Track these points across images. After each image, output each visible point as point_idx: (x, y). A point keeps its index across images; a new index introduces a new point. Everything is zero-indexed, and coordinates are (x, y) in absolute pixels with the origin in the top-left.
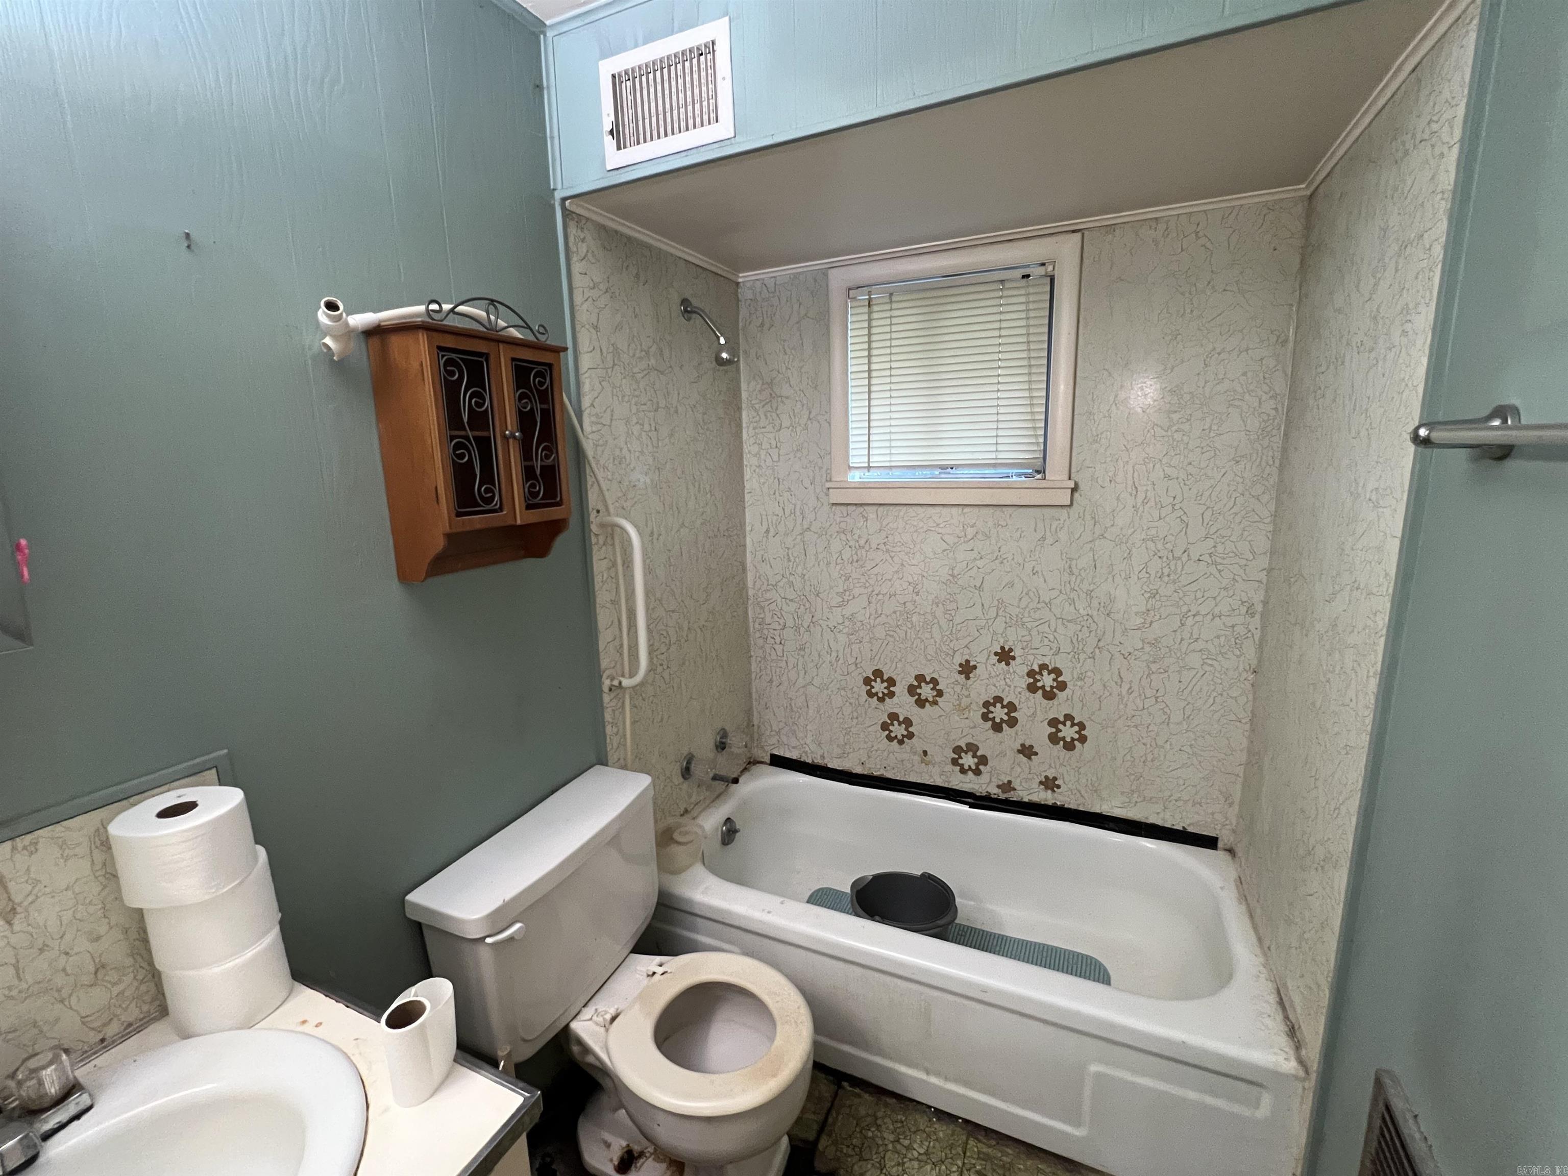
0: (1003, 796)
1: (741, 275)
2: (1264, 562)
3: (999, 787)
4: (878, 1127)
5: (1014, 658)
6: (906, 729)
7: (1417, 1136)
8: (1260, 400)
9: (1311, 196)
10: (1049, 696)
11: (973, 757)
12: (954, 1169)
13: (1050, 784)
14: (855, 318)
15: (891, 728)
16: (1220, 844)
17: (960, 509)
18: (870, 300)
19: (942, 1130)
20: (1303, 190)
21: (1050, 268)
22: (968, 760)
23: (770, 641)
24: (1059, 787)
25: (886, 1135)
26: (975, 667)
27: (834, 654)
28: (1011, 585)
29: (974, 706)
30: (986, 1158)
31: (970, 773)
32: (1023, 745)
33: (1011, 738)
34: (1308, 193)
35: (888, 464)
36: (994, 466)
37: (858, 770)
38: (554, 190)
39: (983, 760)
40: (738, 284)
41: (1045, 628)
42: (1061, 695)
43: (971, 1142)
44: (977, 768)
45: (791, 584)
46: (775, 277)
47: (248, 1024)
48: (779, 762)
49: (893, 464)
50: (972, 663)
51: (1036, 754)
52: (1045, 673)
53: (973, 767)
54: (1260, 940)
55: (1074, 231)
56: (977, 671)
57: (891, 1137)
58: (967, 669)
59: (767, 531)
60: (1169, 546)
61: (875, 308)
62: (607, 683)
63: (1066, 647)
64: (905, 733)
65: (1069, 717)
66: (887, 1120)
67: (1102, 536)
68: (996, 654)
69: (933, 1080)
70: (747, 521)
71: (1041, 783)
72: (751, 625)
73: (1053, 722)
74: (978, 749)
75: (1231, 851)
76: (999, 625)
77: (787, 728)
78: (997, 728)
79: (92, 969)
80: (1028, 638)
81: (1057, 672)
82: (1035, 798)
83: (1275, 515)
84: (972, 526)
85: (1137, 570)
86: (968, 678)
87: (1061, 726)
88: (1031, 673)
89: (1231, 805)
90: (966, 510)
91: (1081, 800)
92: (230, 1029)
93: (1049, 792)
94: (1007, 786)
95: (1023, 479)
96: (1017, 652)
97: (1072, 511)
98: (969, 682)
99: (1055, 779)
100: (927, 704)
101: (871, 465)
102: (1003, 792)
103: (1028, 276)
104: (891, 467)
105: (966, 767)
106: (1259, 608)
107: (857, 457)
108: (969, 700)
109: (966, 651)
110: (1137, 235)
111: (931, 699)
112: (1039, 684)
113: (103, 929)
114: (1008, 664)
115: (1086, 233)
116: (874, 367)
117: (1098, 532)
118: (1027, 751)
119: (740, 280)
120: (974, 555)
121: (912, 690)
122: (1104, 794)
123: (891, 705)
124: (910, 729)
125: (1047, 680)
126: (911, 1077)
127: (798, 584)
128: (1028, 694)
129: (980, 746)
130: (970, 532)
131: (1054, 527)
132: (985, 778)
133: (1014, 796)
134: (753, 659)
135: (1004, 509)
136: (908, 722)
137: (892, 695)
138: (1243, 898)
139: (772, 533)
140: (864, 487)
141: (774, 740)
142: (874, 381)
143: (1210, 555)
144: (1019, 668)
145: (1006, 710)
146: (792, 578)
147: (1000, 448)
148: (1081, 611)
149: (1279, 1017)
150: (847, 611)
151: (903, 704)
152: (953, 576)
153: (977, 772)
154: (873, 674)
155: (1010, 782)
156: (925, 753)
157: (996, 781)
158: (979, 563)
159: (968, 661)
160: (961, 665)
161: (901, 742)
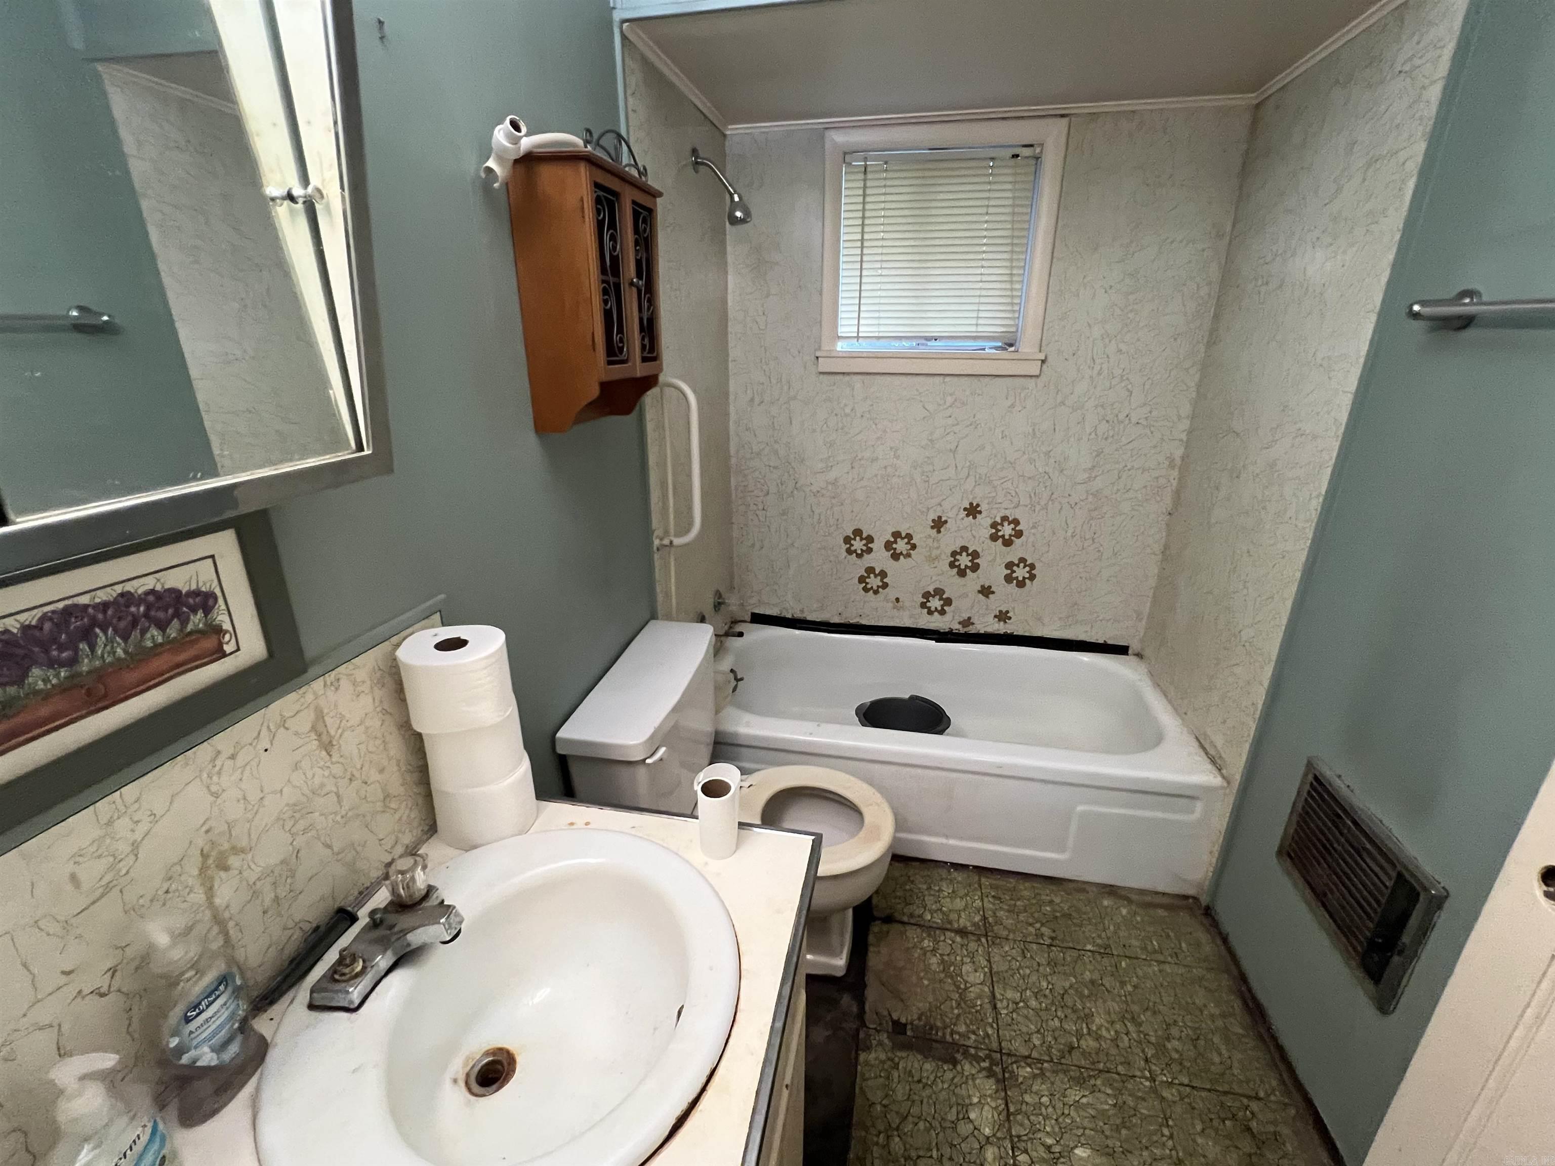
0: (962, 631)
1: (730, 127)
2: (1185, 424)
3: (960, 623)
4: (912, 882)
5: (980, 512)
6: (882, 580)
7: (1343, 786)
8: (1198, 285)
9: (1258, 106)
10: (1008, 543)
11: (940, 600)
12: (976, 898)
13: (1003, 617)
14: (850, 185)
15: (867, 580)
16: (1130, 652)
17: (941, 378)
18: (866, 167)
19: (959, 876)
20: (1252, 98)
21: (1038, 150)
22: (935, 603)
23: (753, 507)
24: (1010, 618)
25: (920, 886)
26: (946, 522)
27: (816, 517)
28: (982, 448)
29: (943, 557)
30: (996, 888)
31: (936, 614)
32: (982, 586)
33: (973, 581)
34: (1255, 102)
35: (876, 334)
36: (975, 338)
37: (836, 620)
38: (614, 8)
39: (948, 602)
40: (725, 136)
41: (1009, 484)
42: (1017, 542)
43: (983, 880)
44: (943, 609)
45: (776, 453)
46: (767, 133)
47: (523, 831)
48: (760, 619)
49: (881, 335)
50: (943, 519)
51: (993, 593)
52: (1006, 524)
53: (939, 608)
54: (1176, 710)
55: (1063, 116)
56: (948, 525)
57: (925, 887)
58: (939, 524)
59: (752, 400)
60: (1116, 411)
61: (869, 176)
62: (657, 542)
63: (1024, 500)
64: (880, 584)
65: (1022, 560)
66: (917, 876)
67: (1063, 403)
68: (965, 509)
69: (952, 842)
70: (731, 389)
71: (995, 616)
72: (733, 492)
73: (1009, 565)
74: (944, 592)
75: (1139, 655)
76: (969, 485)
77: (768, 589)
78: (962, 573)
79: (382, 797)
80: (994, 494)
81: (1016, 522)
82: (990, 630)
83: (1199, 386)
84: (951, 395)
85: (1088, 431)
86: (939, 532)
87: (1015, 568)
88: (994, 525)
89: (1141, 620)
90: (948, 379)
91: (1027, 628)
92: (512, 836)
93: (1002, 623)
94: (967, 622)
95: (995, 351)
96: (983, 507)
97: (1039, 380)
98: (940, 535)
99: (1007, 612)
100: (902, 557)
101: (860, 335)
102: (963, 627)
103: (1017, 156)
104: (879, 338)
105: (933, 609)
106: (1178, 462)
107: (846, 327)
108: (938, 552)
109: (939, 508)
110: (1116, 125)
111: (905, 552)
112: (1000, 534)
113: (385, 762)
114: (975, 518)
115: (1073, 119)
116: (866, 237)
117: (1059, 399)
118: (986, 591)
119: (728, 133)
120: (950, 421)
121: (888, 546)
122: (1046, 620)
123: (869, 560)
124: (885, 580)
125: (1007, 530)
126: (933, 843)
127: (782, 453)
128: (989, 541)
129: (946, 590)
130: (949, 400)
131: (1022, 395)
132: (948, 617)
133: (972, 630)
134: (735, 527)
135: (982, 379)
136: (883, 574)
137: (870, 550)
138: (1157, 685)
139: (757, 400)
140: (852, 356)
141: (753, 601)
142: (865, 251)
143: (1146, 418)
144: (984, 521)
145: (970, 558)
146: (776, 446)
147: (981, 322)
148: (1040, 470)
149: (1203, 754)
150: (832, 475)
151: (879, 558)
152: (931, 441)
153: (942, 612)
154: (853, 533)
155: (969, 618)
156: (897, 600)
157: (959, 618)
158: (956, 429)
159: (940, 517)
160: (933, 521)
161: (876, 592)
